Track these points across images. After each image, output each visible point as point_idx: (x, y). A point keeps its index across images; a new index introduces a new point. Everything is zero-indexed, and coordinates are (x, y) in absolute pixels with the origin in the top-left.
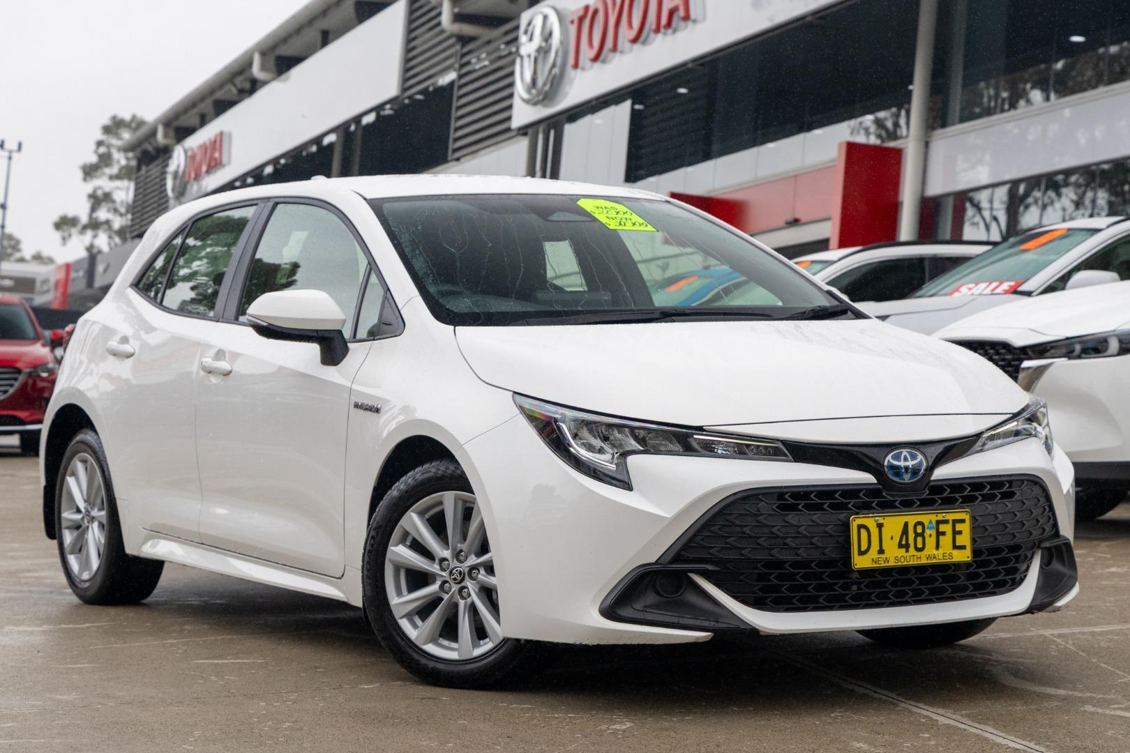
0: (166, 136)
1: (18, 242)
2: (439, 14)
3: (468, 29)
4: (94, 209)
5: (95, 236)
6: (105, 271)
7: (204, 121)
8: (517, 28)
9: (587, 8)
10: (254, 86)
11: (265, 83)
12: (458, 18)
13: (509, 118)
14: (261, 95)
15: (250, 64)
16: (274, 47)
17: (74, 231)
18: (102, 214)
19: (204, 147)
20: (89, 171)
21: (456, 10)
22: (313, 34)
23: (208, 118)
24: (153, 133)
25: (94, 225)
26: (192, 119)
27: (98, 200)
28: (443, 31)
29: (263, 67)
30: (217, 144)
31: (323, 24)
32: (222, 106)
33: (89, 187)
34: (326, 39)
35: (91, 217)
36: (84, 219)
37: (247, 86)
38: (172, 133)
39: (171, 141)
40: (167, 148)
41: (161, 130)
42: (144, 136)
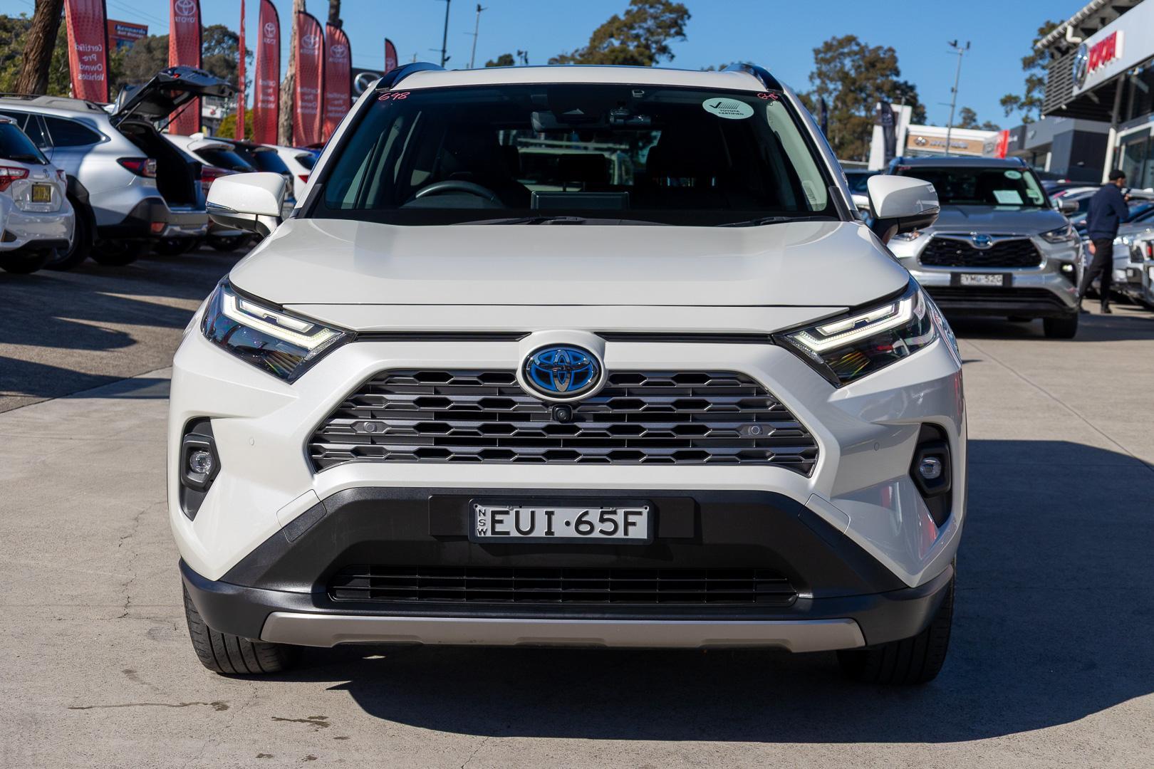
0: (1075, 35)
1: (975, 114)
4: (1029, 91)
5: (1029, 111)
6: (1033, 137)
7: (1104, 22)
17: (1015, 106)
18: (1036, 94)
20: (1028, 63)
25: (1031, 103)
26: (1095, 22)
27: (1033, 83)
30: (1110, 42)
33: (1027, 74)
35: (1027, 97)
36: (1023, 99)
38: (1080, 32)
39: (1078, 40)
40: (1075, 45)
41: (1070, 31)
42: (1057, 36)
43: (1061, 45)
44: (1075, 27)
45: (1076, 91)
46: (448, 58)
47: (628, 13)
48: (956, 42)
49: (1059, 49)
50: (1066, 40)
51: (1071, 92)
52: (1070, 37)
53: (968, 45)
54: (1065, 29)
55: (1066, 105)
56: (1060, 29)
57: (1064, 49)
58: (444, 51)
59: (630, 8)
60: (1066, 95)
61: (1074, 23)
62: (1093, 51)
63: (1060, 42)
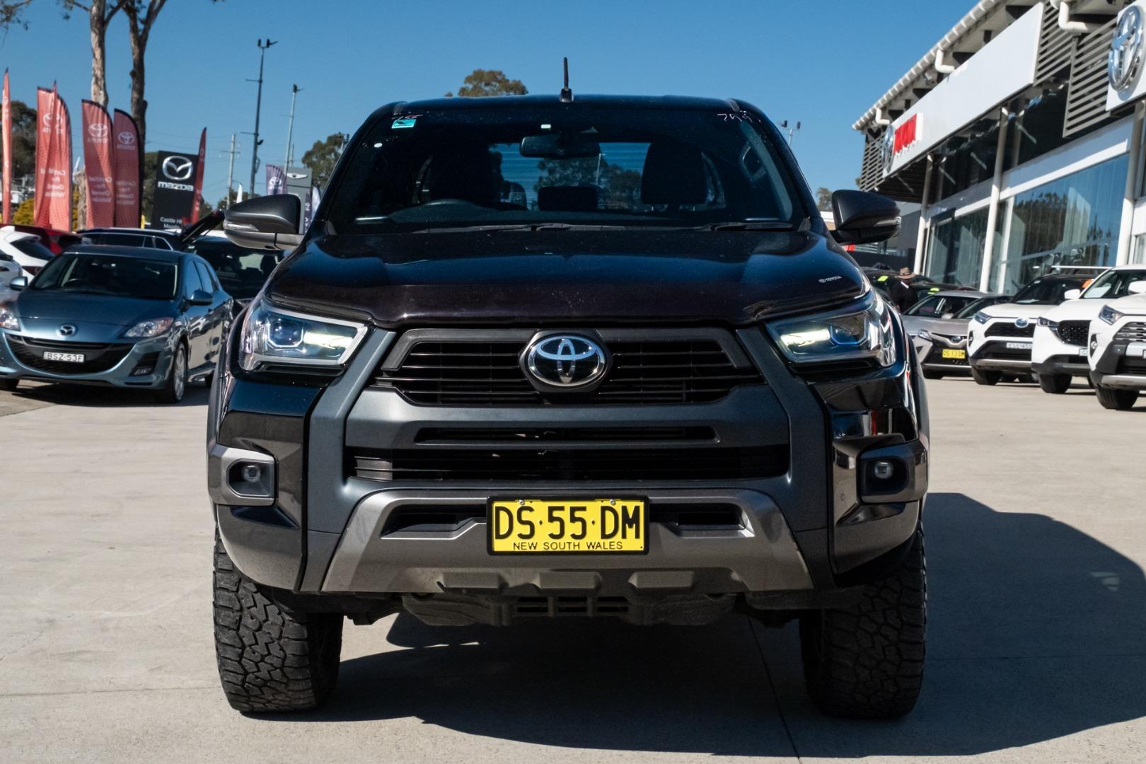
0: (883, 117)
3: (1081, 26)
7: (908, 104)
10: (940, 77)
11: (947, 75)
12: (1074, 17)
13: (1104, 103)
15: (935, 61)
16: (951, 47)
19: (905, 127)
21: (1073, 12)
22: (979, 35)
23: (910, 103)
24: (873, 117)
26: (900, 104)
28: (1062, 31)
29: (944, 62)
30: (911, 124)
31: (986, 26)
32: (921, 93)
34: (988, 36)
37: (935, 76)
38: (887, 115)
39: (886, 122)
40: (884, 127)
41: (879, 113)
42: (868, 117)
43: (872, 127)
44: (883, 109)
45: (885, 174)
46: (261, 142)
47: (463, 91)
48: (786, 122)
49: (870, 131)
50: (876, 122)
51: (881, 175)
52: (879, 120)
53: (799, 126)
54: (875, 111)
55: (878, 187)
56: (870, 111)
57: (875, 131)
58: (256, 134)
59: (464, 86)
60: (878, 177)
61: (882, 105)
62: (898, 133)
63: (872, 124)
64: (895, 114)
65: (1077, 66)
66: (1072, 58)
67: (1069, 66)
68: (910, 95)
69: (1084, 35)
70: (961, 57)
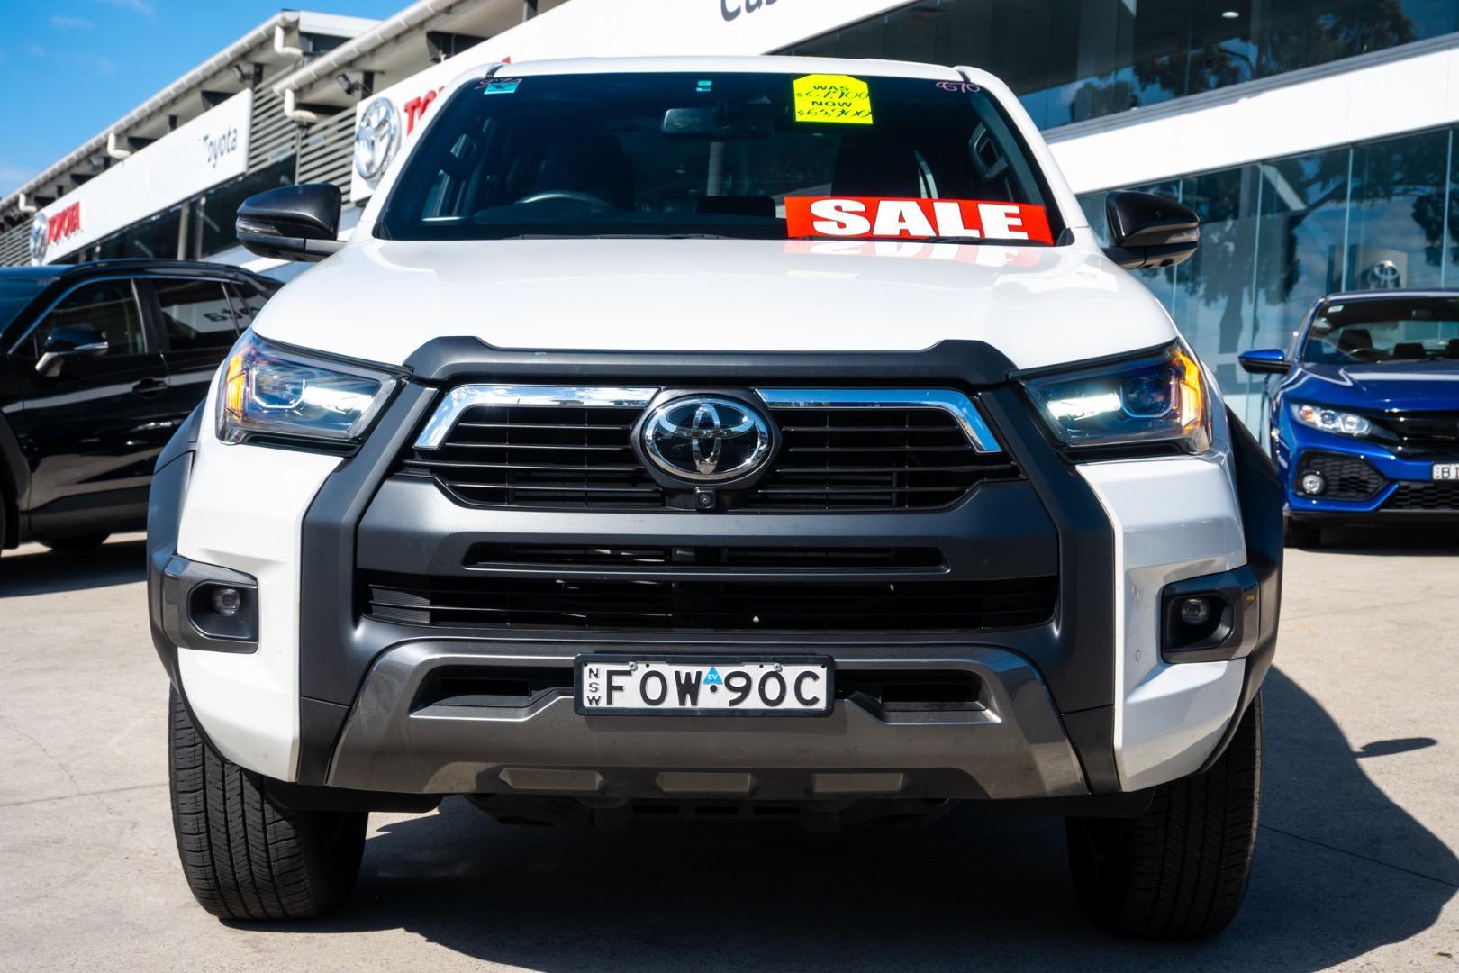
2: (282, 102)
3: (308, 115)
8: (354, 115)
9: (419, 99)
10: (108, 162)
11: (118, 160)
12: (300, 106)
13: (348, 192)
14: (114, 170)
15: (106, 144)
16: (127, 131)
19: (63, 215)
21: (298, 100)
22: (163, 119)
23: (65, 190)
24: (15, 203)
28: (285, 117)
29: (118, 147)
31: (173, 111)
32: (80, 179)
34: (174, 123)
37: (102, 162)
64: (43, 202)
65: (303, 156)
66: (298, 147)
67: (293, 157)
68: (66, 180)
69: (310, 125)
70: (137, 143)
